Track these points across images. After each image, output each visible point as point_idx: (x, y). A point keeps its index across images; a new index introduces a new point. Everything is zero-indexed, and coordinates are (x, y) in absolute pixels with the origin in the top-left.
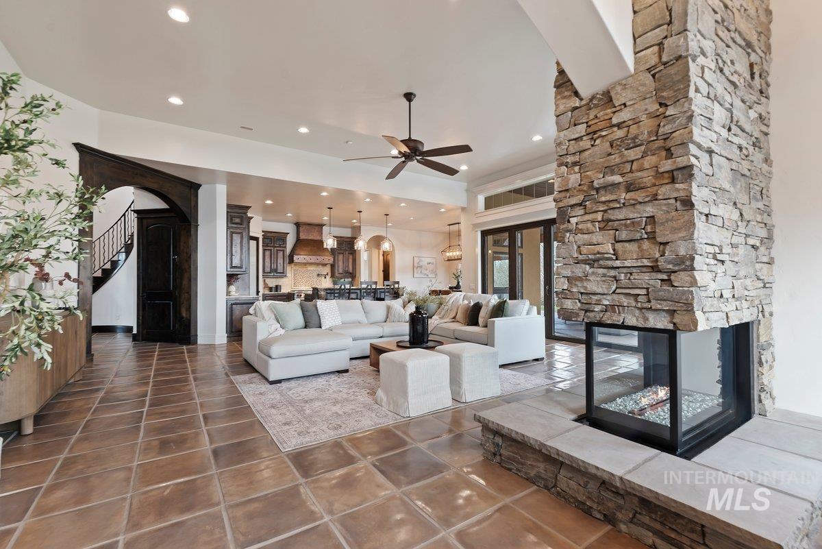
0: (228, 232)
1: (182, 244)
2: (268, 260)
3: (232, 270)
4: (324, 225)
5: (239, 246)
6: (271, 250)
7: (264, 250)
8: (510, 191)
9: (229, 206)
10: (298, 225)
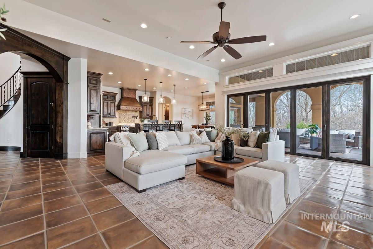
0: (88, 89)
1: (57, 95)
2: (105, 108)
3: (91, 112)
4: (137, 90)
5: (95, 98)
6: (107, 102)
7: (103, 102)
8: (238, 76)
9: (89, 73)
10: (122, 89)
